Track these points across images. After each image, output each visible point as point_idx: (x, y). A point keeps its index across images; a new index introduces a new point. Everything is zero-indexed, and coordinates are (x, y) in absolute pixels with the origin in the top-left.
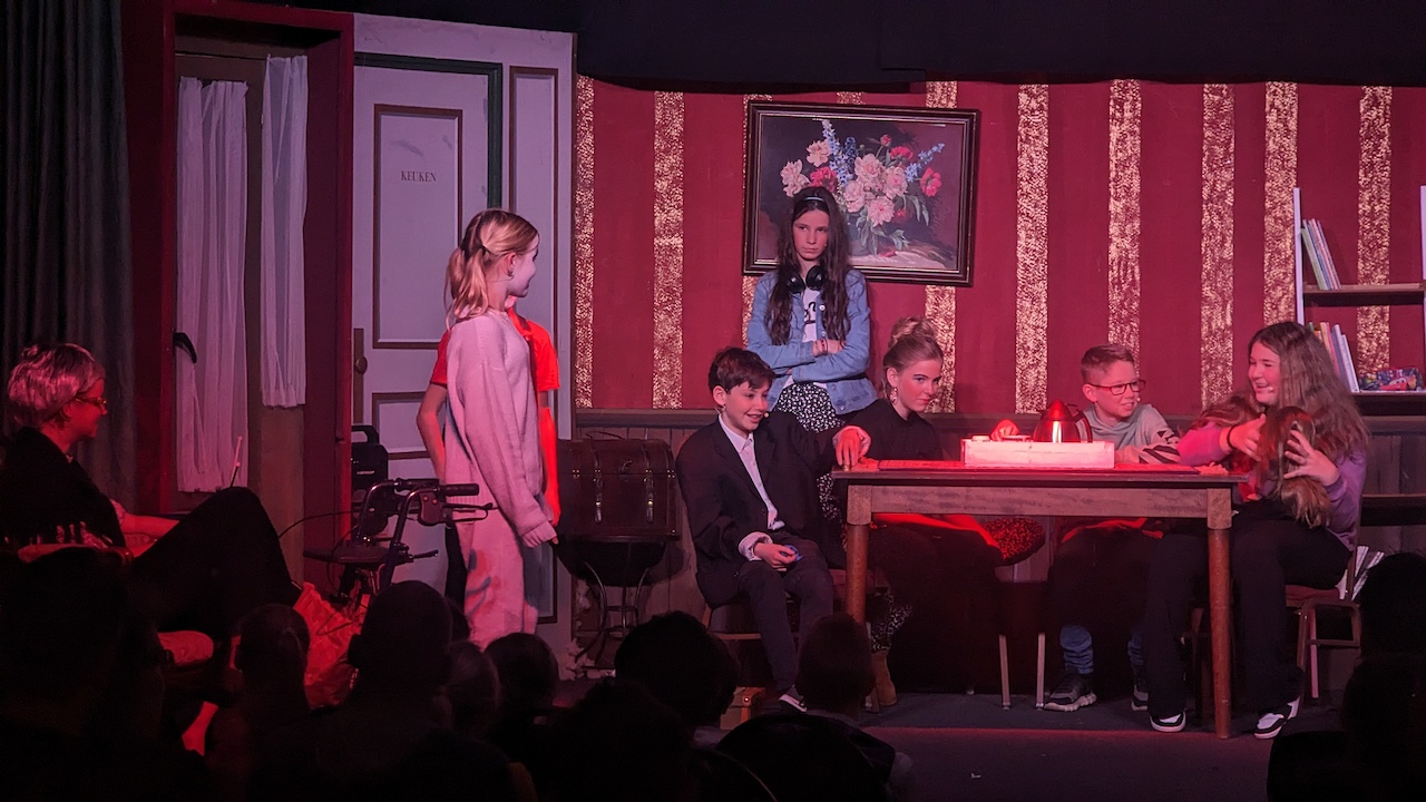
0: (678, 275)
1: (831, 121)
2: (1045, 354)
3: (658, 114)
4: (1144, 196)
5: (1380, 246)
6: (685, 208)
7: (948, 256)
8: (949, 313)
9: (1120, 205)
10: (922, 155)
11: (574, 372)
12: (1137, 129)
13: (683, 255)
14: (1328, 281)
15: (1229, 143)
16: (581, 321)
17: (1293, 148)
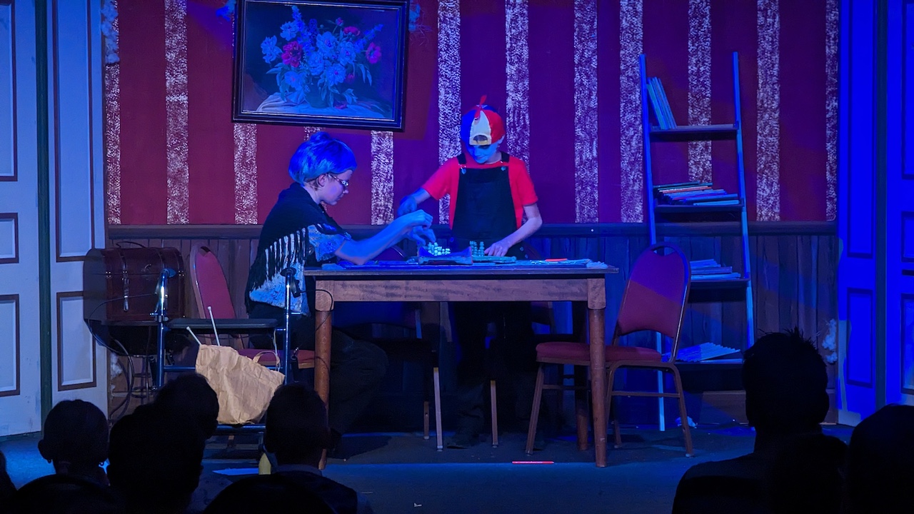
0: (184, 124)
3: (167, 2)
4: (532, 62)
5: (704, 97)
6: (189, 73)
7: (386, 109)
8: (389, 150)
9: (514, 68)
11: (106, 198)
12: (525, 12)
13: (188, 109)
14: (666, 121)
15: (593, 22)
16: (111, 159)
17: (639, 25)
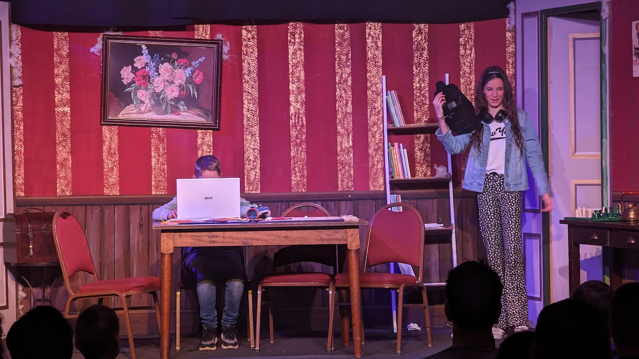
0: (68, 127)
1: (147, 45)
2: (259, 163)
3: (55, 43)
4: (307, 82)
5: (425, 104)
6: (71, 92)
7: (207, 115)
8: (210, 143)
9: (295, 86)
10: (193, 63)
11: (14, 178)
12: (302, 47)
13: (71, 116)
14: (399, 122)
15: (348, 54)
16: (17, 152)
17: (380, 56)
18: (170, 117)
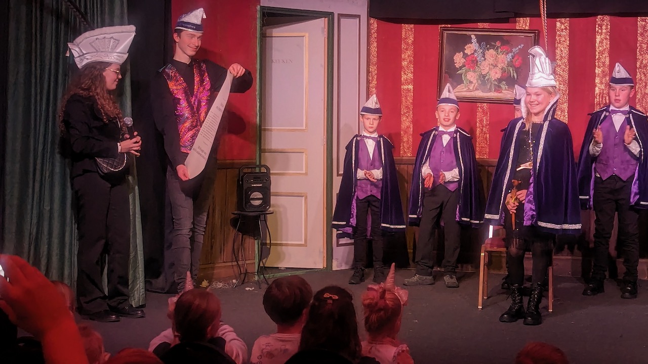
0: (411, 101)
1: (475, 35)
3: (403, 33)
6: (414, 73)
9: (600, 70)
10: (514, 50)
12: (608, 37)
13: (413, 93)
18: (493, 95)
